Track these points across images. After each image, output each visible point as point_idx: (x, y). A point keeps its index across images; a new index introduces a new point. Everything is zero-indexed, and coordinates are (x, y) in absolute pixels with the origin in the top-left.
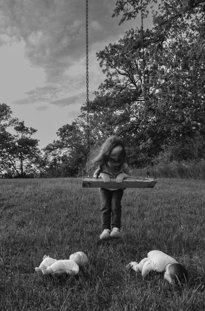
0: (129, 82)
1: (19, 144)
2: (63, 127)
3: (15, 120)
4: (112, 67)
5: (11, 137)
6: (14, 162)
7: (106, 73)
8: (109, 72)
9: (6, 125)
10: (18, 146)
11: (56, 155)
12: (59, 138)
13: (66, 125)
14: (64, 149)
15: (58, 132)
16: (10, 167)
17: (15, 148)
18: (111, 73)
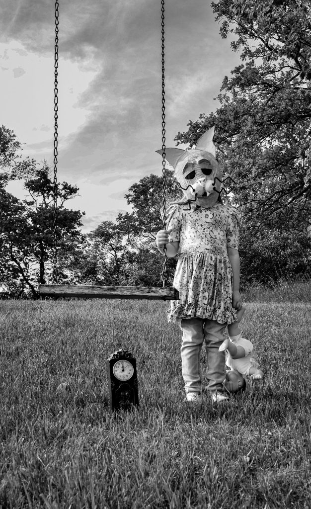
0: (295, 72)
1: (34, 221)
2: (142, 181)
3: (26, 165)
4: (252, 35)
5: (16, 204)
6: (26, 264)
7: (241, 50)
8: (248, 48)
9: (6, 177)
10: (32, 227)
11: (121, 249)
12: (131, 209)
13: (149, 176)
14: (144, 234)
15: (128, 193)
16: (15, 277)
17: (27, 230)
18: (253, 50)
